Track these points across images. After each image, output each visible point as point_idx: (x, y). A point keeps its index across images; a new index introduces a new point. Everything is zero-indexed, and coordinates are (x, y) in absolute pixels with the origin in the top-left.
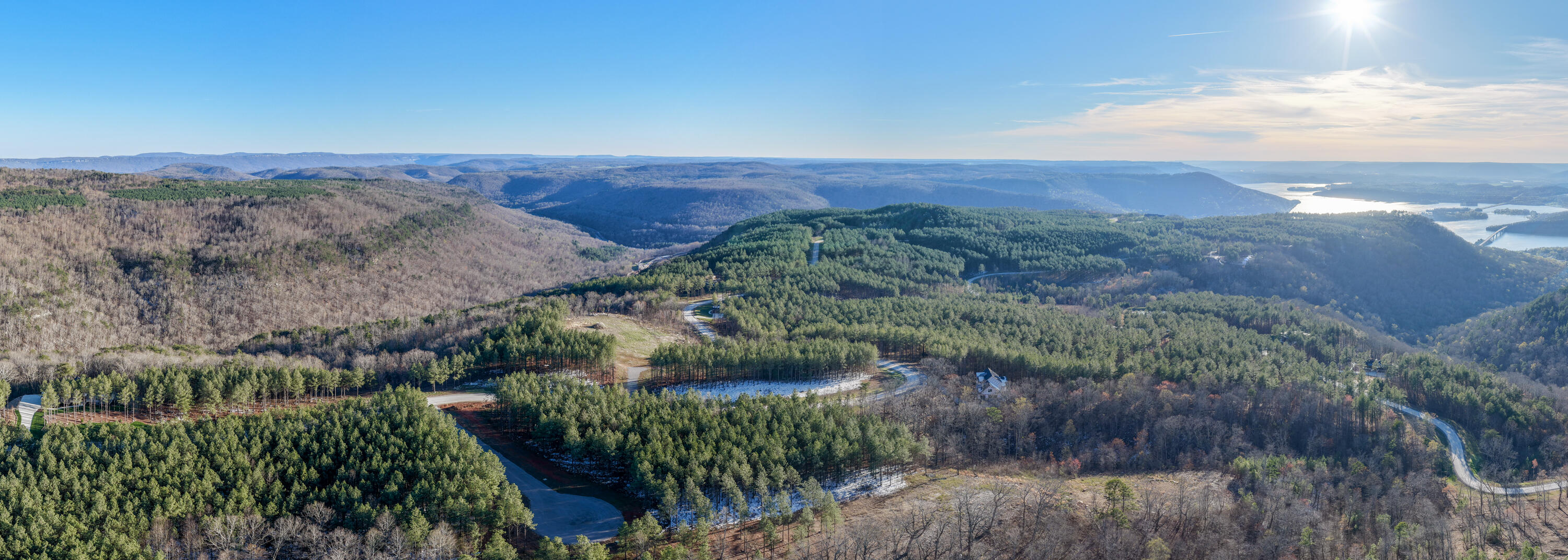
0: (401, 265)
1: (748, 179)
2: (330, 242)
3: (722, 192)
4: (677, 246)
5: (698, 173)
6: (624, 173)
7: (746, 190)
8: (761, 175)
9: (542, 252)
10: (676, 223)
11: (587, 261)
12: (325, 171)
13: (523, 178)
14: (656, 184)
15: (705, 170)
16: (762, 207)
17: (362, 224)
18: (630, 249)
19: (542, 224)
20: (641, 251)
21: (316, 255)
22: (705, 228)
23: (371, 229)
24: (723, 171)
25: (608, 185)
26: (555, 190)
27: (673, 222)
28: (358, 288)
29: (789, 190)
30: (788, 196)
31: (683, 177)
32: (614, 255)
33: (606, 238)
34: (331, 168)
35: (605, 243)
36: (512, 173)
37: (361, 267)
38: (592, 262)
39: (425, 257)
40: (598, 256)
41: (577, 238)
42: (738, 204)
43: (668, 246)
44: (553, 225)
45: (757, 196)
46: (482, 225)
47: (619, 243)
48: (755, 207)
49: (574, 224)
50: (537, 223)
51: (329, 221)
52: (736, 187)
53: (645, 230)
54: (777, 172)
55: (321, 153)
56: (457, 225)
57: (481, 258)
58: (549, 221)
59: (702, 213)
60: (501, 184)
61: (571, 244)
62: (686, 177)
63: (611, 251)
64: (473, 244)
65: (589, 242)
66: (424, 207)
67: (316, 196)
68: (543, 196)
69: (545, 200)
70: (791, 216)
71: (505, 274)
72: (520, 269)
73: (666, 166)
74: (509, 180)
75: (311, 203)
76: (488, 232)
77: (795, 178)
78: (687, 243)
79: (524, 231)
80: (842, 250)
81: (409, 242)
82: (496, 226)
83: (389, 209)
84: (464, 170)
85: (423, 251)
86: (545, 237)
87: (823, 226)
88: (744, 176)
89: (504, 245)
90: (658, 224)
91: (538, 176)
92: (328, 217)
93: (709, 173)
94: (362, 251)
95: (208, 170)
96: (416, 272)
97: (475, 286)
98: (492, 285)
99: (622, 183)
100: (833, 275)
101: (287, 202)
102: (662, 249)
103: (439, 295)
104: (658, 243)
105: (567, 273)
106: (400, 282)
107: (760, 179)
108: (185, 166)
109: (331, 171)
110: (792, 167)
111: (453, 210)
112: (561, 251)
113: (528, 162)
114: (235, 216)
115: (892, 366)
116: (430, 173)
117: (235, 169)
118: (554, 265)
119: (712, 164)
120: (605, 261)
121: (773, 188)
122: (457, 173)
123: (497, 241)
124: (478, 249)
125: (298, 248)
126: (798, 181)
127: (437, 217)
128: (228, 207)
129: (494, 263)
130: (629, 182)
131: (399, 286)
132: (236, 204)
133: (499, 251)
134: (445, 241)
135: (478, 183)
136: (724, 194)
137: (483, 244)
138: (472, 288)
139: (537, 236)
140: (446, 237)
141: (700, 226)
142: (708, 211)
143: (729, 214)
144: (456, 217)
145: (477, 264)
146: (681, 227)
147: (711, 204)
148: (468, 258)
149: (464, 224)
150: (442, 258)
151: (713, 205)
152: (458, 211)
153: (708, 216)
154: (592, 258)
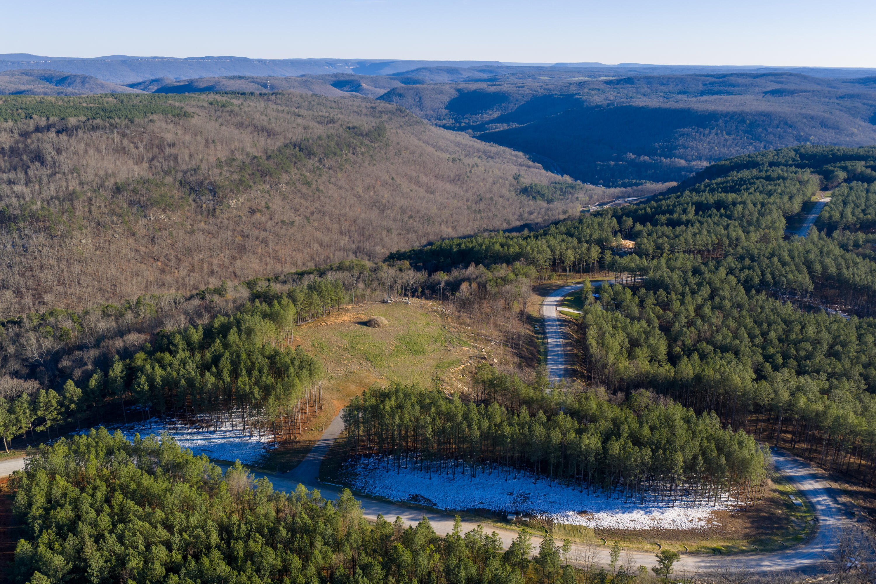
0: (268, 208)
1: (770, 98)
2: (168, 179)
3: (725, 115)
5: (701, 88)
6: (603, 87)
7: (762, 114)
8: (792, 93)
9: (471, 188)
10: (656, 154)
11: (526, 201)
12: (225, 82)
13: (475, 92)
14: (640, 102)
15: (712, 84)
16: (781, 137)
17: (223, 154)
19: (485, 153)
20: (600, 189)
21: (143, 199)
22: (694, 163)
23: (231, 161)
24: (738, 85)
25: (579, 103)
26: (512, 107)
27: (651, 153)
28: (202, 239)
29: (827, 115)
30: (824, 124)
31: (679, 93)
32: (564, 193)
33: (562, 173)
34: (233, 78)
35: (558, 177)
36: (462, 86)
37: (212, 213)
38: (531, 203)
39: (305, 197)
40: (543, 196)
41: (522, 171)
42: (746, 132)
43: (637, 185)
44: (498, 153)
45: (776, 123)
46: (398, 153)
48: (771, 137)
49: (525, 152)
50: (479, 151)
51: (174, 151)
52: (747, 109)
53: (612, 163)
54: (819, 88)
55: (231, 58)
56: (362, 154)
57: (386, 196)
58: (494, 148)
59: (694, 143)
60: (446, 99)
61: (511, 178)
62: (684, 93)
63: (561, 189)
64: (378, 178)
65: (537, 176)
66: (320, 130)
67: (162, 117)
68: (496, 115)
69: (499, 120)
70: (803, 156)
71: (412, 217)
72: (434, 211)
73: (659, 78)
74: (455, 94)
75: (151, 127)
76: (404, 163)
77: (842, 97)
78: (657, 181)
79: (455, 161)
80: (850, 218)
81: (285, 177)
82: (417, 155)
83: (270, 133)
84: (407, 81)
85: (304, 189)
87: (842, 175)
88: (766, 93)
89: (422, 179)
90: (631, 156)
91: (493, 89)
92: (173, 145)
93: (716, 88)
94: (213, 191)
95: (62, 81)
96: (287, 217)
98: (389, 230)
99: (597, 99)
100: (808, 264)
101: (114, 126)
102: (629, 189)
103: (316, 246)
104: (626, 181)
105: (495, 216)
106: (265, 230)
107: (789, 98)
108: (26, 74)
109: (232, 82)
110: (845, 81)
111: (361, 135)
112: (496, 187)
113: (491, 72)
114: (34, 146)
115: (808, 486)
116: (364, 85)
117: (101, 79)
118: (482, 206)
119: (724, 76)
120: (549, 201)
121: (804, 111)
122: (397, 84)
123: (414, 174)
124: (384, 184)
125: (118, 190)
126: (847, 103)
127: (332, 144)
128: (25, 135)
129: (401, 202)
130: (607, 99)
131: (263, 234)
132: (38, 129)
133: (413, 186)
134: (340, 175)
135: (417, 99)
136: (727, 118)
137: (393, 179)
138: (363, 235)
139: (468, 170)
140: (342, 170)
141: (686, 161)
142: (701, 140)
143: (730, 146)
144: (362, 144)
145: (378, 204)
146: (661, 161)
147: (707, 131)
148: (367, 196)
149: (371, 153)
150: (330, 198)
151: (710, 133)
152: (367, 135)
153: (700, 147)
154: (534, 198)
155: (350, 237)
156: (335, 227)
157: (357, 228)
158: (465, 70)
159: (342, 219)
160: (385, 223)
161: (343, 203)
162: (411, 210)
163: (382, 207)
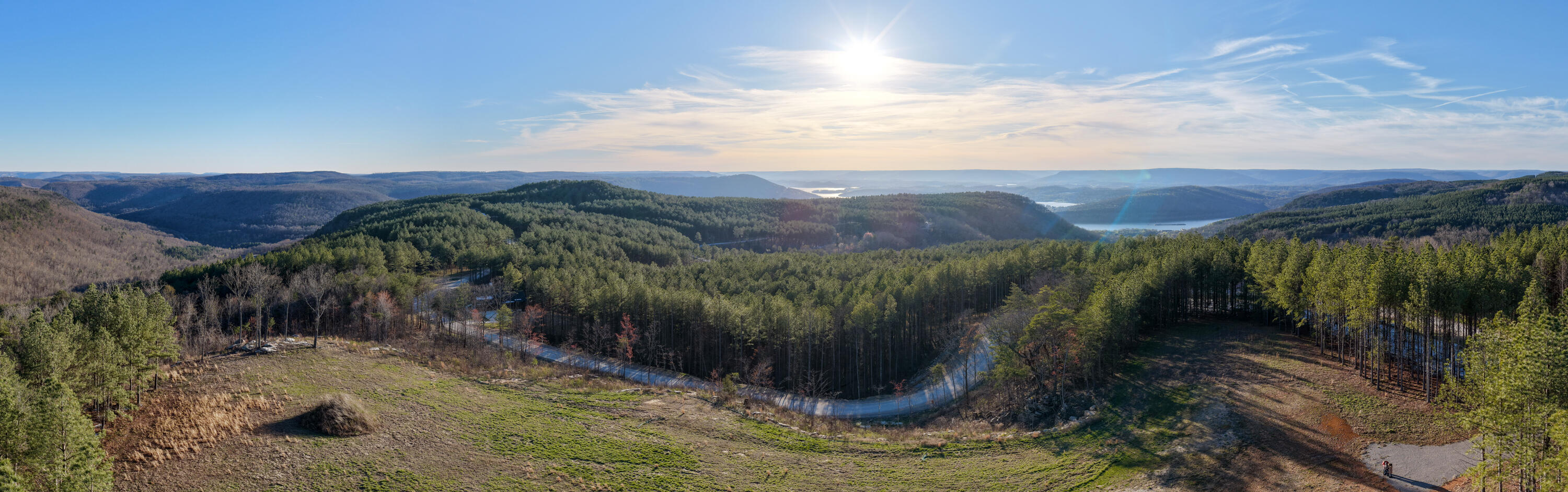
3: (305, 193)
4: (264, 245)
7: (328, 192)
9: (125, 250)
10: (261, 223)
11: (173, 260)
13: (110, 186)
14: (239, 188)
15: (282, 179)
18: (217, 248)
19: (125, 226)
20: (226, 249)
22: (291, 228)
25: (190, 193)
27: (258, 222)
29: (368, 192)
31: (261, 184)
32: (201, 254)
33: (191, 239)
35: (191, 243)
38: (179, 261)
40: (185, 256)
41: (161, 238)
42: (321, 205)
43: (256, 245)
44: (137, 227)
45: (339, 198)
46: (61, 221)
47: (204, 243)
50: (121, 225)
53: (230, 231)
57: (54, 254)
58: (133, 224)
59: (287, 214)
60: (87, 192)
61: (155, 243)
63: (197, 251)
64: (46, 239)
65: (172, 242)
68: (125, 202)
69: (129, 205)
71: (80, 271)
72: (98, 267)
76: (66, 229)
78: (273, 242)
79: (106, 229)
82: (76, 225)
86: (128, 236)
88: (320, 182)
89: (83, 242)
90: (243, 225)
91: (123, 185)
93: (286, 182)
97: (41, 285)
98: (62, 283)
99: (204, 189)
102: (250, 248)
104: (244, 243)
105: (152, 271)
111: (30, 206)
112: (145, 250)
113: (115, 177)
118: (138, 263)
120: (192, 260)
123: (76, 238)
124: (52, 244)
127: (6, 210)
129: (69, 259)
130: (211, 188)
133: (76, 247)
134: (13, 235)
135: (66, 191)
136: (307, 196)
137: (59, 240)
138: (37, 287)
139: (119, 236)
140: (14, 231)
141: (285, 226)
142: (292, 212)
143: (313, 215)
144: (31, 212)
145: (48, 261)
146: (267, 228)
147: (295, 205)
148: (38, 253)
149: (39, 219)
150: (5, 252)
151: (297, 206)
152: (34, 206)
153: (292, 216)
154: (178, 257)
155: (25, 288)
156: (10, 279)
157: (31, 280)
158: (97, 176)
159: (17, 272)
160: (56, 276)
161: (17, 257)
162: (78, 266)
163: (52, 263)
